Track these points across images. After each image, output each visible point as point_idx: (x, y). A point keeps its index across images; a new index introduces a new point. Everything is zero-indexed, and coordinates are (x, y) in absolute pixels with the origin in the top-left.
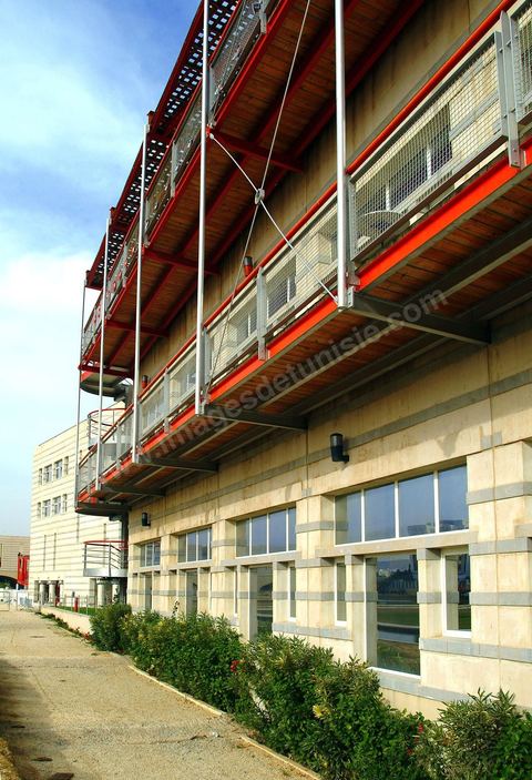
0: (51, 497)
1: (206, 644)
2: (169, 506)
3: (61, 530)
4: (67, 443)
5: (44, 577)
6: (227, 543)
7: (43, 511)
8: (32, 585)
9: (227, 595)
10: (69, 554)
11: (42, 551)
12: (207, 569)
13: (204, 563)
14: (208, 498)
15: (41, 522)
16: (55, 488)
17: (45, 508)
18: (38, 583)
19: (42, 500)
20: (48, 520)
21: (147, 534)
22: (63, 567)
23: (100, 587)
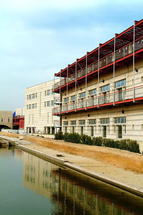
0: (31, 104)
1: (75, 136)
2: (70, 116)
3: (35, 113)
4: (36, 89)
5: (29, 126)
6: (78, 123)
9: (78, 130)
10: (37, 120)
11: (29, 119)
12: (76, 126)
13: (75, 125)
14: (76, 117)
15: (28, 111)
16: (32, 101)
17: (29, 107)
18: (27, 128)
19: (28, 104)
20: (30, 110)
21: (66, 120)
22: (36, 123)
23: (47, 129)
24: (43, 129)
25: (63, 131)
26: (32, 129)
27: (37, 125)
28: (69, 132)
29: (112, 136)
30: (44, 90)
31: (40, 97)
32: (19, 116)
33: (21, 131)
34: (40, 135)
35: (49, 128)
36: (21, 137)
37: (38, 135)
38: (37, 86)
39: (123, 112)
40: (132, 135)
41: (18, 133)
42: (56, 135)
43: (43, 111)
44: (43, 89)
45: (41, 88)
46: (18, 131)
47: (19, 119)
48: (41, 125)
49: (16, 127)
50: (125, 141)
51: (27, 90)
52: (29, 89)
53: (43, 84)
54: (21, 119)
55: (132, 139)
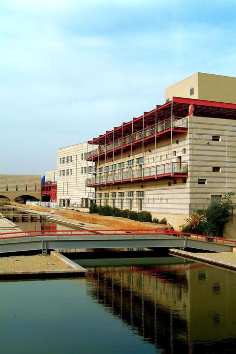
0: (66, 169)
3: (70, 181)
4: (71, 151)
5: (63, 198)
6: (111, 196)
7: (62, 174)
8: (58, 201)
9: (111, 203)
10: (73, 190)
11: (63, 188)
12: (109, 199)
15: (61, 178)
16: (66, 166)
17: (64, 173)
18: (61, 200)
19: (62, 170)
20: (64, 177)
21: (100, 192)
22: (71, 194)
23: (84, 201)
24: (80, 201)
25: (98, 204)
26: (66, 201)
27: (73, 196)
28: (103, 205)
29: (135, 209)
30: (81, 153)
31: (75, 161)
32: (51, 182)
33: (52, 204)
34: (75, 209)
35: (87, 200)
36: (53, 211)
37: (73, 208)
38: (72, 148)
39: (142, 187)
40: (148, 208)
41: (49, 207)
42: (91, 209)
43: (79, 178)
44: (79, 151)
45: (76, 150)
46: (49, 204)
47: (50, 187)
48: (77, 196)
49: (46, 199)
50: (144, 212)
51: (60, 151)
52: (62, 150)
53: (80, 146)
54: (53, 187)
55: (148, 210)
